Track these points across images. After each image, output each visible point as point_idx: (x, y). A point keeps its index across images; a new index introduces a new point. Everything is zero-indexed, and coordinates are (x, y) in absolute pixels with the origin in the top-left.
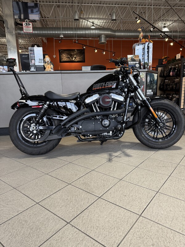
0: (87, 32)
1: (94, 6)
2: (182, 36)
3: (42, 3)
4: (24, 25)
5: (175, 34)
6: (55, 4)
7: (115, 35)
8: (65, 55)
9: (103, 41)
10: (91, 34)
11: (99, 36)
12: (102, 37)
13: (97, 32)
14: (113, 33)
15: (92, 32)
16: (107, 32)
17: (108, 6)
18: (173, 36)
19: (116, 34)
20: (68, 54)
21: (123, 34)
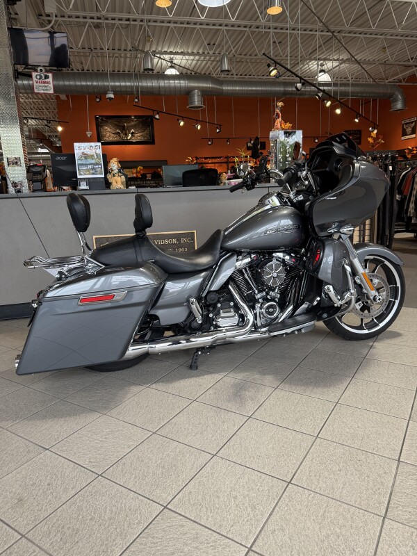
0: (162, 83)
1: (175, 27)
2: (358, 93)
3: (60, 19)
4: (34, 78)
5: (343, 89)
6: (89, 21)
7: (223, 90)
8: (111, 128)
9: (196, 104)
10: (170, 87)
11: (188, 93)
12: (193, 96)
13: (183, 83)
14: (218, 87)
15: (173, 85)
17: (204, 29)
18: (341, 93)
19: (224, 88)
20: (118, 126)
21: (237, 88)
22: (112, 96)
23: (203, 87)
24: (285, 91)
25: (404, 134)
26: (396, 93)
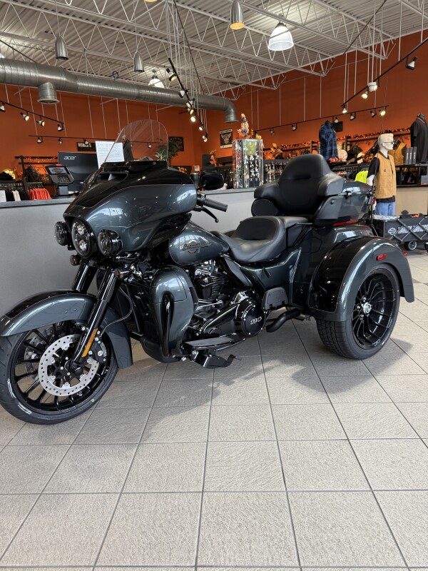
7: (77, 85)
9: (49, 97)
10: (18, 76)
11: (39, 84)
12: (46, 87)
14: (72, 82)
16: (58, 78)
17: (48, 14)
19: (79, 84)
21: (93, 86)
23: (55, 80)
24: (139, 94)
25: (223, 143)
26: (230, 106)
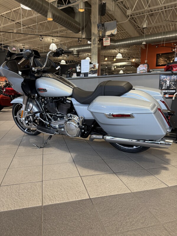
3: (136, 16)
4: (104, 41)
6: (148, 14)
8: (163, 59)
20: (166, 58)
22: (144, 43)
